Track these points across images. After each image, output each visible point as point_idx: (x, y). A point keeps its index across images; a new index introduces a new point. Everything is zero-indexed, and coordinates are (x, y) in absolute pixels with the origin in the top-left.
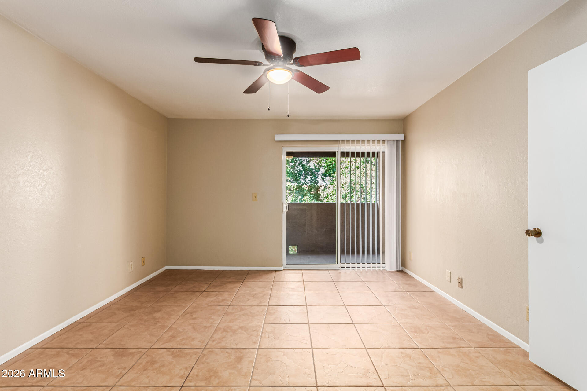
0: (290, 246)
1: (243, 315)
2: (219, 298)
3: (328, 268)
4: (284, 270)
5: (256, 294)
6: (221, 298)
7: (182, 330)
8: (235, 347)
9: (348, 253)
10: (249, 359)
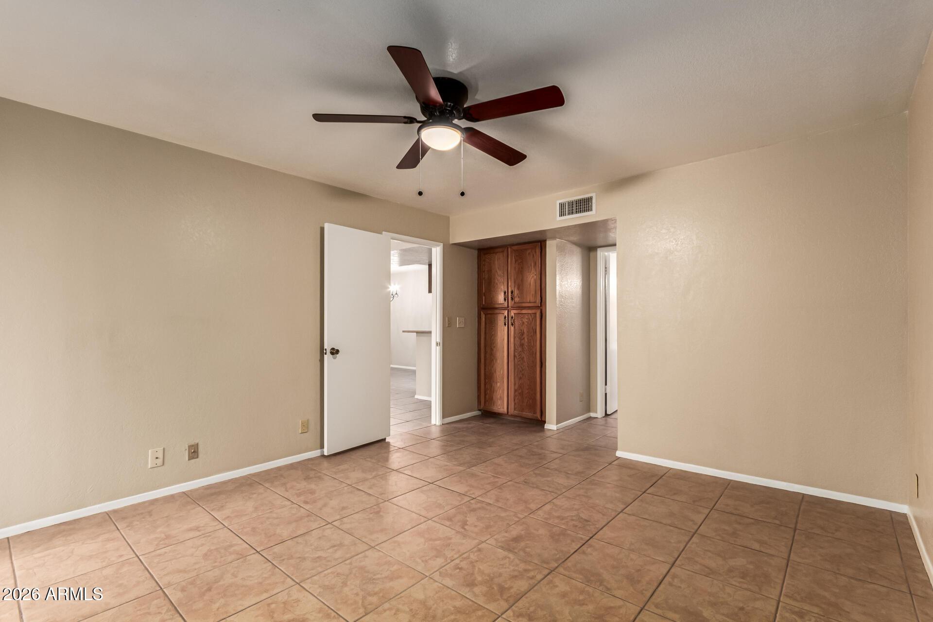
10: (506, 535)
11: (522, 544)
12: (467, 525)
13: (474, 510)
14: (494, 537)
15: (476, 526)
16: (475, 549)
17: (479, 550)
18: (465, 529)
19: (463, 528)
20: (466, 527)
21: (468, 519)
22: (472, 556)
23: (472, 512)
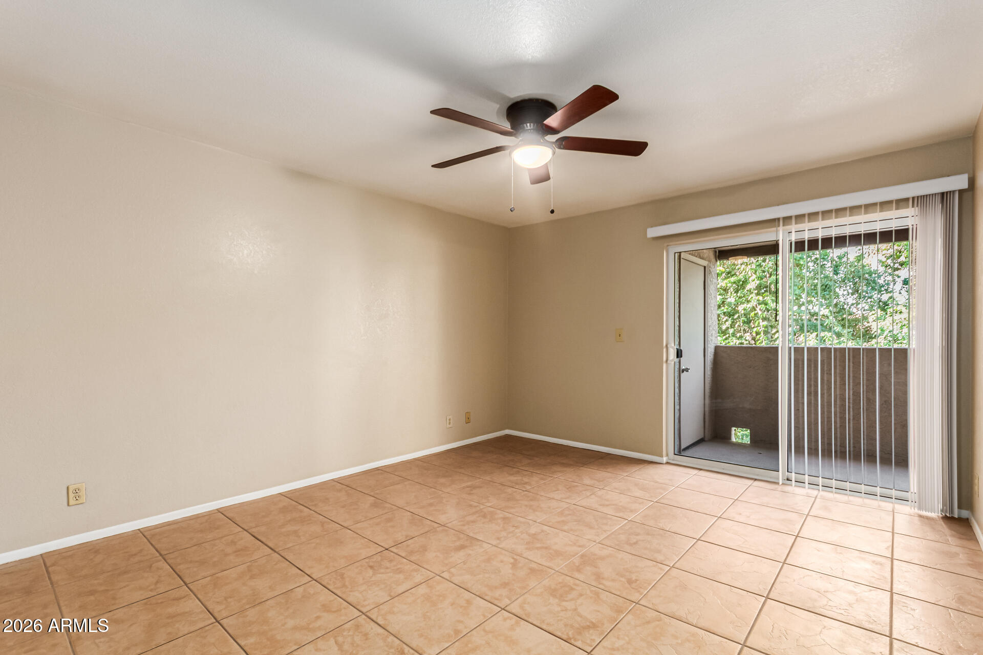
0: (733, 429)
1: (526, 506)
2: (524, 479)
3: (758, 475)
4: (667, 463)
5: (577, 486)
6: (526, 480)
7: (446, 501)
8: (471, 534)
9: (813, 452)
10: (470, 552)
11: (458, 544)
12: (511, 563)
13: (505, 585)
14: (484, 550)
15: (502, 562)
16: (502, 539)
17: (498, 539)
18: (513, 558)
19: (516, 560)
20: (512, 561)
21: (510, 571)
22: (505, 534)
23: (507, 581)
